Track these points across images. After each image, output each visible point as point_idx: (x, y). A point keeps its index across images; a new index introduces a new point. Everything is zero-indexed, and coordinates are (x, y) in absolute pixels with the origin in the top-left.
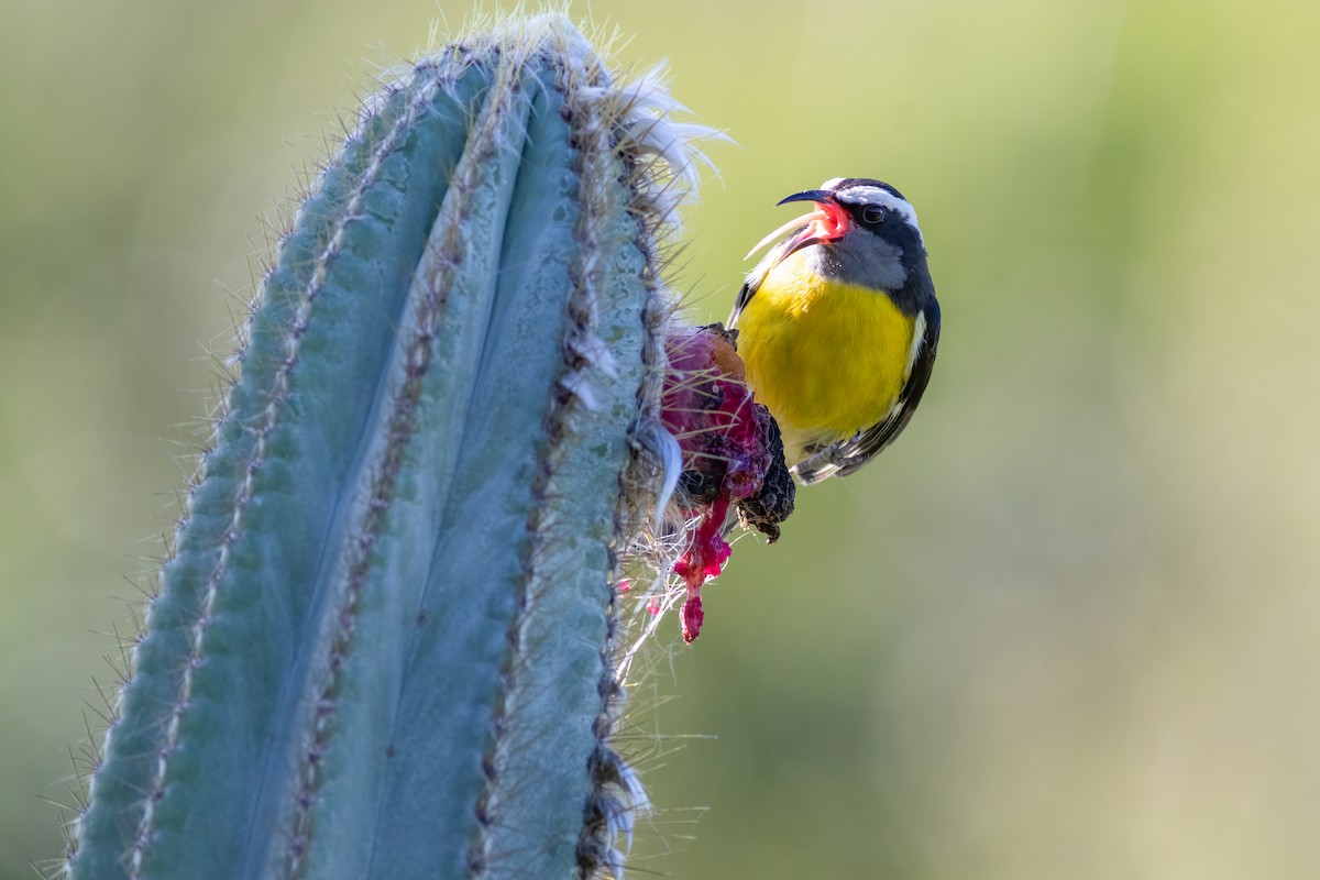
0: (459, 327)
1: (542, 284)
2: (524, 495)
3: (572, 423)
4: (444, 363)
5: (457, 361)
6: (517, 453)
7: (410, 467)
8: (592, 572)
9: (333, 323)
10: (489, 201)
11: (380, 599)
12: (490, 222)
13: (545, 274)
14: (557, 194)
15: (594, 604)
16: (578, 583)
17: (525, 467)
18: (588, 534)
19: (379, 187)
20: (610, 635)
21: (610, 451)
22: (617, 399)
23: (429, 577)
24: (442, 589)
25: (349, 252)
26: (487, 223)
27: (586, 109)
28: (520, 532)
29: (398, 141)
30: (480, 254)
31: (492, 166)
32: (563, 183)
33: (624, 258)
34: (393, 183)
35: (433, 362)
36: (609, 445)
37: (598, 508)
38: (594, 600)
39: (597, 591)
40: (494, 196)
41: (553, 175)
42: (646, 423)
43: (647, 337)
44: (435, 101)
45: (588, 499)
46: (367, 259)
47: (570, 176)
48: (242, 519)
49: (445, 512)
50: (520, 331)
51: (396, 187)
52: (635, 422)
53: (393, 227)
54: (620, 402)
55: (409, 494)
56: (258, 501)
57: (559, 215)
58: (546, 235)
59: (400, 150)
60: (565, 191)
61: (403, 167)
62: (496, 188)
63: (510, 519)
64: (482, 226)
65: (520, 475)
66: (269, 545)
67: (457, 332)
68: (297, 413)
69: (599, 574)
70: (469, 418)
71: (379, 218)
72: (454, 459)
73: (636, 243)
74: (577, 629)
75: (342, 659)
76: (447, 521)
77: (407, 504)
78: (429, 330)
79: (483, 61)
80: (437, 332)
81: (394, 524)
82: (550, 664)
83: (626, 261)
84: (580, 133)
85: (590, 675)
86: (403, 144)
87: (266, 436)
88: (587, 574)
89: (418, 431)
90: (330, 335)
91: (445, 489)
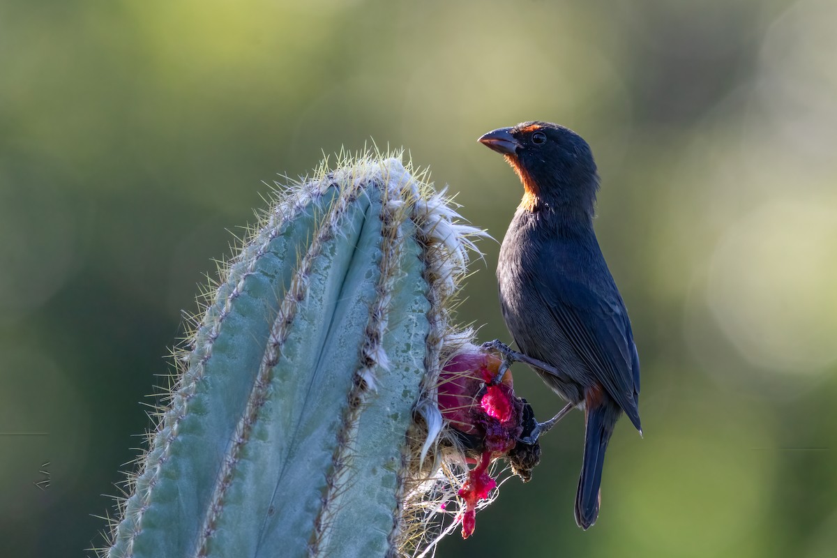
0: (300, 338)
1: (355, 315)
2: (333, 439)
3: (363, 397)
4: (289, 360)
5: (298, 359)
6: (332, 415)
7: (264, 420)
8: (385, 489)
9: (233, 336)
10: (325, 265)
11: (240, 497)
12: (326, 278)
13: (357, 310)
14: (370, 263)
15: (385, 508)
16: (376, 495)
17: (334, 423)
18: (384, 466)
19: (266, 256)
20: (394, 527)
21: (400, 417)
22: (405, 387)
23: (277, 486)
24: (284, 494)
25: (246, 294)
26: (324, 278)
27: (393, 213)
28: (328, 461)
29: (281, 229)
30: (317, 296)
31: (330, 245)
32: (374, 256)
33: (416, 303)
34: (276, 254)
35: (281, 358)
36: (400, 414)
37: (391, 451)
38: (385, 505)
39: (388, 500)
40: (330, 262)
41: (369, 252)
42: (422, 402)
43: (427, 352)
44: (307, 207)
45: (385, 446)
46: (257, 298)
47: (378, 252)
48: (171, 449)
49: (290, 449)
50: (340, 343)
51: (278, 256)
52: (416, 402)
53: (274, 280)
54: (408, 389)
55: (262, 436)
56: (180, 438)
57: (369, 275)
58: (361, 287)
59: (282, 235)
60: (375, 261)
61: (283, 245)
62: (331, 258)
63: (324, 452)
64: (320, 280)
65: (331, 428)
66: (185, 465)
67: (299, 342)
68: (207, 388)
69: (391, 491)
70: (308, 393)
71: (265, 274)
72: (298, 418)
73: (426, 295)
74: (373, 522)
75: (212, 532)
76: (290, 454)
77: (261, 442)
78: (279, 340)
79: (339, 184)
80: (284, 341)
81: (251, 453)
82: (355, 542)
83: (417, 305)
84: (388, 227)
85: (379, 550)
86: (285, 232)
87: (188, 401)
88: (382, 490)
89: (270, 398)
90: (230, 342)
91: (290, 435)
